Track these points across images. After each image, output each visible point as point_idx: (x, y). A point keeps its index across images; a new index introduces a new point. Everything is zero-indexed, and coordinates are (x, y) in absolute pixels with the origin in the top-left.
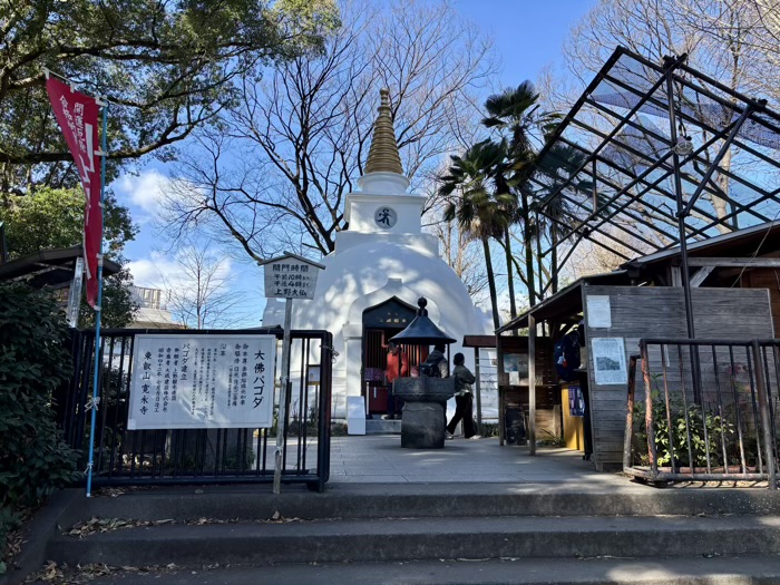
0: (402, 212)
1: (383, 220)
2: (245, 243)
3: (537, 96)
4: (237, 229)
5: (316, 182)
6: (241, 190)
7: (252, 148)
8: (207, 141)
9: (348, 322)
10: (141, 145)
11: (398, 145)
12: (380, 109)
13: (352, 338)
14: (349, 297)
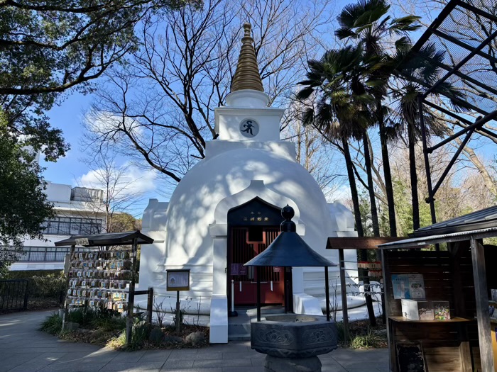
0: (263, 124)
1: (247, 130)
2: (146, 155)
3: (389, 6)
4: (140, 145)
5: (200, 110)
6: (144, 116)
7: (152, 85)
8: (118, 80)
9: (215, 222)
10: (65, 82)
11: (261, 77)
12: (243, 40)
13: (217, 237)
14: (218, 197)
